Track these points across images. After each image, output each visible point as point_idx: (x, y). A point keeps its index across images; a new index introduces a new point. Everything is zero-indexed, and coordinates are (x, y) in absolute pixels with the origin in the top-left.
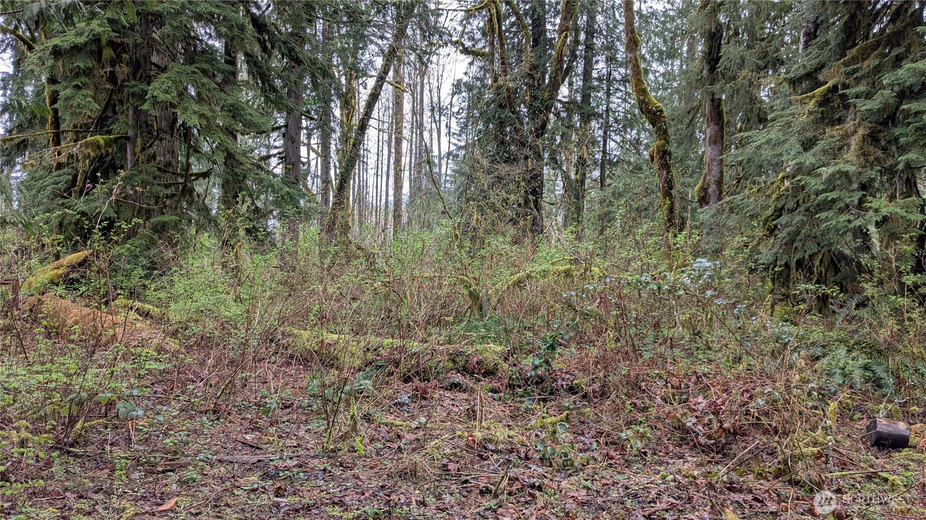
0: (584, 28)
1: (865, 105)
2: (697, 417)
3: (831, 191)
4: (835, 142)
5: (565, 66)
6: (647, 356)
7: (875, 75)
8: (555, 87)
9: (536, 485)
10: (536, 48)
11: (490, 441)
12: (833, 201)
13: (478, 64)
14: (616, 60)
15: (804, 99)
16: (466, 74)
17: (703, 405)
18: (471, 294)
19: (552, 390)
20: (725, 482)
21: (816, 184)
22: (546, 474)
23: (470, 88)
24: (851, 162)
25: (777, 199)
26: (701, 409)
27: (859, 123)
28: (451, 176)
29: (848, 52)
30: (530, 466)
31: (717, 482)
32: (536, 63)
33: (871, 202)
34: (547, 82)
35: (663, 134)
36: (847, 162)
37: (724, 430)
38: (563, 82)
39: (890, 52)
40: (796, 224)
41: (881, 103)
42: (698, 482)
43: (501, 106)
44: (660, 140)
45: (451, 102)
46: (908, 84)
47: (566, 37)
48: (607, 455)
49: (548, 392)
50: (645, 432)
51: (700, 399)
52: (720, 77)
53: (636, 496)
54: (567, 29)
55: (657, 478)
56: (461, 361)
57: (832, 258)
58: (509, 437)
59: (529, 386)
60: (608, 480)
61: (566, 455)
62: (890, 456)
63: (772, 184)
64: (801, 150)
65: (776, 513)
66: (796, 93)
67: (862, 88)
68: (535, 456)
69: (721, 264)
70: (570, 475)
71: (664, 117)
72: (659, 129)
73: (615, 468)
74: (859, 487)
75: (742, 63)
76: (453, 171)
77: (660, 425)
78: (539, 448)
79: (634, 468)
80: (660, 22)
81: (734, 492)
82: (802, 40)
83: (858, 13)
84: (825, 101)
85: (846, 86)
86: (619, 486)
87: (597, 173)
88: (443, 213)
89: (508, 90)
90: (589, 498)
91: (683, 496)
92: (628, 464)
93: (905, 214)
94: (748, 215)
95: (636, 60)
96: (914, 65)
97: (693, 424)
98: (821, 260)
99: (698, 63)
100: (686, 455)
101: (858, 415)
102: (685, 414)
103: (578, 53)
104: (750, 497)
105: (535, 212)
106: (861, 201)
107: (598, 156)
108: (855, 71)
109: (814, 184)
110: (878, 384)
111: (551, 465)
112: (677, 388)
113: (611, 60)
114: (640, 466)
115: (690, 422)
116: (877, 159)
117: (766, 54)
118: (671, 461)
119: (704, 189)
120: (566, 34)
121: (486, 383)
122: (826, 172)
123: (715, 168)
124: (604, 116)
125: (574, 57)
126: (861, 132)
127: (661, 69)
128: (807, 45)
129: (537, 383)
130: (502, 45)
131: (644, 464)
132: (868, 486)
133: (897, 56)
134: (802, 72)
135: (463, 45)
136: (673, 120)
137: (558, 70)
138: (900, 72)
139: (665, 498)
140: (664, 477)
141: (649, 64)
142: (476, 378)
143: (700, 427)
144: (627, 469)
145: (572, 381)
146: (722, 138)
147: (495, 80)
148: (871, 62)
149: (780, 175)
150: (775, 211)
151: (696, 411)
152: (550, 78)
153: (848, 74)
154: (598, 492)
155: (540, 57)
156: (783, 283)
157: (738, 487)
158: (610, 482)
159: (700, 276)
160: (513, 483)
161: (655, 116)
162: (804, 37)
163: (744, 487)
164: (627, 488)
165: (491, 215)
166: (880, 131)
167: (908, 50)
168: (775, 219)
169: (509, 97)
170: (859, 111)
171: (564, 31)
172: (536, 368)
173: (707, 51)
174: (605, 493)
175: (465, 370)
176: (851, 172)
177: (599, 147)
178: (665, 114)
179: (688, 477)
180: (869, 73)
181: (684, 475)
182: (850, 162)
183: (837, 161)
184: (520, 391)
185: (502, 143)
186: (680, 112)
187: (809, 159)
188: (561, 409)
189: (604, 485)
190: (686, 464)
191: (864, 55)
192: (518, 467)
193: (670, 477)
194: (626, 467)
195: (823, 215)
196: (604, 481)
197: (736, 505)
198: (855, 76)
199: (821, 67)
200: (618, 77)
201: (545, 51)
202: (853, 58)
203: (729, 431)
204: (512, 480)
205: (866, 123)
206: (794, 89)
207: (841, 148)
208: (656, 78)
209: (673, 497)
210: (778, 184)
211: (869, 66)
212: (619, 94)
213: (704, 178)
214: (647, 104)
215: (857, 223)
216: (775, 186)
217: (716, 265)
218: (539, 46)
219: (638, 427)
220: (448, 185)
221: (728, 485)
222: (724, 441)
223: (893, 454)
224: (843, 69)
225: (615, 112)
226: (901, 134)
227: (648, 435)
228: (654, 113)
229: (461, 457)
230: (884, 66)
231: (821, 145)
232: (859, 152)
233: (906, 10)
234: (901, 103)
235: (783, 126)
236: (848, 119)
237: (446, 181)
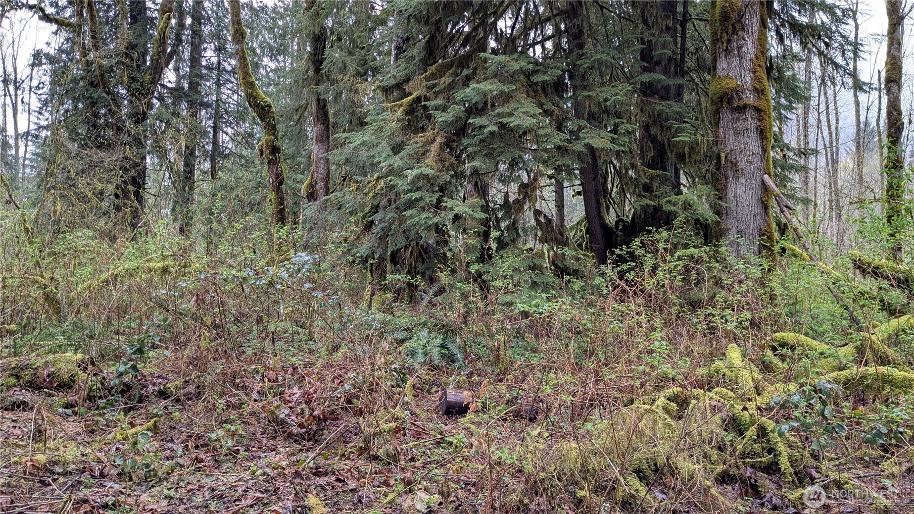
0: (189, 12)
1: (442, 117)
2: (291, 408)
3: (415, 191)
4: (418, 148)
5: (169, 50)
6: (249, 352)
7: (450, 91)
8: (157, 70)
9: (110, 503)
10: (134, 26)
11: (56, 463)
12: (417, 200)
13: (64, 34)
14: (225, 49)
15: (394, 107)
16: (48, 44)
17: (297, 395)
18: (47, 297)
19: (141, 397)
20: (311, 468)
21: (403, 185)
22: (123, 490)
23: (51, 60)
24: (431, 166)
25: (373, 197)
26: (295, 399)
27: (438, 132)
28: (31, 160)
29: (428, 68)
30: (105, 484)
31: (304, 469)
32: (134, 42)
33: (446, 202)
34: (148, 63)
35: (271, 128)
36: (428, 166)
37: (314, 417)
38: (167, 66)
39: (461, 72)
40: (388, 220)
41: (454, 116)
42: (286, 472)
43: (92, 84)
44: (269, 135)
45: (31, 74)
46: (474, 101)
47: (169, 18)
48: (196, 458)
49: (136, 400)
50: (236, 430)
51: (295, 390)
52: (325, 78)
53: (221, 497)
54: (170, 10)
55: (246, 475)
56: (27, 375)
57: (420, 251)
58: (83, 455)
59: (113, 395)
60: (195, 485)
61: (147, 466)
62: (457, 422)
63: (369, 183)
64: (391, 153)
65: (355, 489)
66: (388, 101)
67: (439, 101)
68: (112, 472)
69: (320, 257)
70: (153, 486)
71: (273, 112)
72: (268, 124)
73: (204, 471)
74: (429, 453)
75: (344, 69)
76: (34, 154)
77: (253, 420)
78: (118, 462)
79: (224, 468)
80: (270, 18)
81: (319, 477)
82: (393, 53)
83: (437, 35)
84: (410, 111)
85: (427, 99)
86: (205, 489)
87: (207, 165)
88: (8, 202)
89: (101, 67)
90: (170, 508)
91: (270, 488)
92: (218, 464)
93: (472, 213)
94: (348, 211)
95: (243, 52)
96: (477, 85)
97: (286, 415)
98: (411, 253)
99: (303, 64)
100: (279, 446)
101: (435, 389)
102: (278, 407)
103: (184, 37)
104: (334, 478)
105: (136, 204)
106: (439, 201)
107: (209, 148)
108: (435, 86)
109: (402, 184)
110: (451, 359)
111: (131, 479)
112: (274, 381)
113: (219, 50)
114: (230, 465)
115: (283, 413)
116: (451, 165)
117: (366, 61)
118: (263, 455)
119: (312, 186)
120: (169, 15)
121: (59, 399)
122: (411, 174)
123: (322, 166)
124: (214, 106)
125: (179, 40)
126: (439, 140)
127: (273, 65)
128: (397, 57)
129: (123, 392)
130: (92, 17)
131: (235, 462)
132: (437, 451)
133: (466, 76)
134: (393, 82)
135: (42, 10)
136: (281, 116)
137: (160, 52)
138: (468, 90)
139: (251, 493)
140: (253, 473)
141: (260, 59)
142: (46, 392)
143: (294, 418)
144: (216, 470)
145: (165, 385)
146: (328, 137)
147: (84, 55)
148: (446, 80)
149: (376, 176)
150: (372, 208)
151: (290, 402)
152: (152, 60)
153: (429, 88)
154: (181, 500)
155: (140, 35)
156: (381, 274)
157: (324, 470)
158: (196, 487)
159: (299, 270)
160: (80, 507)
161: (264, 112)
162: (395, 50)
163: (330, 470)
164: (213, 490)
165: (81, 206)
166: (454, 141)
167: (474, 73)
168: (371, 216)
169: (102, 76)
170: (437, 122)
171: (167, 12)
172: (121, 375)
173: (312, 52)
174: (188, 500)
175: (34, 386)
176: (430, 175)
177: (209, 138)
178: (274, 109)
179: (277, 469)
180: (445, 88)
181: (274, 467)
182: (429, 167)
183: (421, 165)
184: (102, 402)
185: (95, 126)
186: (288, 109)
187: (397, 161)
188: (150, 417)
189: (188, 491)
190: (278, 456)
191: (441, 73)
192: (91, 487)
193: (260, 472)
194: (216, 468)
195: (408, 213)
196: (190, 487)
197: (319, 489)
198: (434, 90)
199: (408, 80)
200: (229, 68)
201: (145, 30)
202: (432, 74)
203: (319, 418)
204: (78, 503)
205: (442, 133)
206: (387, 97)
207: (423, 154)
208: (267, 73)
209: (260, 491)
210: (374, 183)
211: (444, 83)
212: (230, 86)
213: (312, 175)
214: (255, 98)
215: (435, 220)
216: (371, 185)
217: (314, 259)
218: (137, 24)
219: (229, 426)
220: (28, 170)
221: (314, 471)
222: (314, 428)
223: (459, 420)
224: (424, 83)
225: (225, 103)
226: (468, 144)
227: (240, 432)
228: (263, 108)
229: (16, 486)
230: (456, 83)
231: (407, 150)
232: (438, 158)
233: (474, 37)
234: (469, 118)
235: (376, 130)
236: (429, 129)
237: (24, 166)
